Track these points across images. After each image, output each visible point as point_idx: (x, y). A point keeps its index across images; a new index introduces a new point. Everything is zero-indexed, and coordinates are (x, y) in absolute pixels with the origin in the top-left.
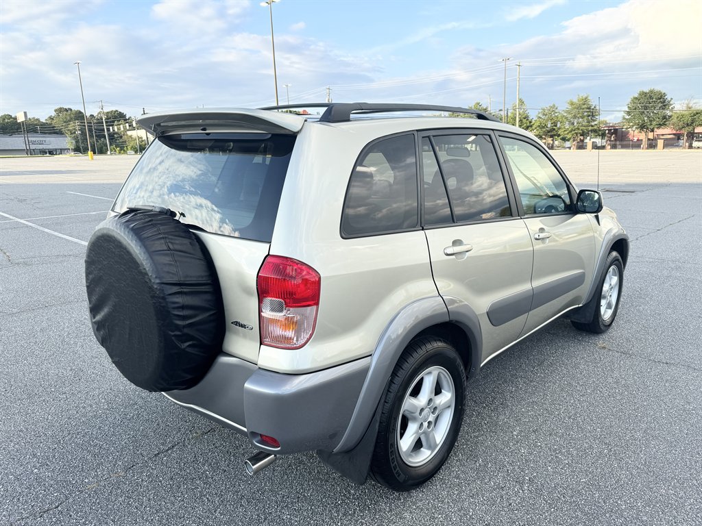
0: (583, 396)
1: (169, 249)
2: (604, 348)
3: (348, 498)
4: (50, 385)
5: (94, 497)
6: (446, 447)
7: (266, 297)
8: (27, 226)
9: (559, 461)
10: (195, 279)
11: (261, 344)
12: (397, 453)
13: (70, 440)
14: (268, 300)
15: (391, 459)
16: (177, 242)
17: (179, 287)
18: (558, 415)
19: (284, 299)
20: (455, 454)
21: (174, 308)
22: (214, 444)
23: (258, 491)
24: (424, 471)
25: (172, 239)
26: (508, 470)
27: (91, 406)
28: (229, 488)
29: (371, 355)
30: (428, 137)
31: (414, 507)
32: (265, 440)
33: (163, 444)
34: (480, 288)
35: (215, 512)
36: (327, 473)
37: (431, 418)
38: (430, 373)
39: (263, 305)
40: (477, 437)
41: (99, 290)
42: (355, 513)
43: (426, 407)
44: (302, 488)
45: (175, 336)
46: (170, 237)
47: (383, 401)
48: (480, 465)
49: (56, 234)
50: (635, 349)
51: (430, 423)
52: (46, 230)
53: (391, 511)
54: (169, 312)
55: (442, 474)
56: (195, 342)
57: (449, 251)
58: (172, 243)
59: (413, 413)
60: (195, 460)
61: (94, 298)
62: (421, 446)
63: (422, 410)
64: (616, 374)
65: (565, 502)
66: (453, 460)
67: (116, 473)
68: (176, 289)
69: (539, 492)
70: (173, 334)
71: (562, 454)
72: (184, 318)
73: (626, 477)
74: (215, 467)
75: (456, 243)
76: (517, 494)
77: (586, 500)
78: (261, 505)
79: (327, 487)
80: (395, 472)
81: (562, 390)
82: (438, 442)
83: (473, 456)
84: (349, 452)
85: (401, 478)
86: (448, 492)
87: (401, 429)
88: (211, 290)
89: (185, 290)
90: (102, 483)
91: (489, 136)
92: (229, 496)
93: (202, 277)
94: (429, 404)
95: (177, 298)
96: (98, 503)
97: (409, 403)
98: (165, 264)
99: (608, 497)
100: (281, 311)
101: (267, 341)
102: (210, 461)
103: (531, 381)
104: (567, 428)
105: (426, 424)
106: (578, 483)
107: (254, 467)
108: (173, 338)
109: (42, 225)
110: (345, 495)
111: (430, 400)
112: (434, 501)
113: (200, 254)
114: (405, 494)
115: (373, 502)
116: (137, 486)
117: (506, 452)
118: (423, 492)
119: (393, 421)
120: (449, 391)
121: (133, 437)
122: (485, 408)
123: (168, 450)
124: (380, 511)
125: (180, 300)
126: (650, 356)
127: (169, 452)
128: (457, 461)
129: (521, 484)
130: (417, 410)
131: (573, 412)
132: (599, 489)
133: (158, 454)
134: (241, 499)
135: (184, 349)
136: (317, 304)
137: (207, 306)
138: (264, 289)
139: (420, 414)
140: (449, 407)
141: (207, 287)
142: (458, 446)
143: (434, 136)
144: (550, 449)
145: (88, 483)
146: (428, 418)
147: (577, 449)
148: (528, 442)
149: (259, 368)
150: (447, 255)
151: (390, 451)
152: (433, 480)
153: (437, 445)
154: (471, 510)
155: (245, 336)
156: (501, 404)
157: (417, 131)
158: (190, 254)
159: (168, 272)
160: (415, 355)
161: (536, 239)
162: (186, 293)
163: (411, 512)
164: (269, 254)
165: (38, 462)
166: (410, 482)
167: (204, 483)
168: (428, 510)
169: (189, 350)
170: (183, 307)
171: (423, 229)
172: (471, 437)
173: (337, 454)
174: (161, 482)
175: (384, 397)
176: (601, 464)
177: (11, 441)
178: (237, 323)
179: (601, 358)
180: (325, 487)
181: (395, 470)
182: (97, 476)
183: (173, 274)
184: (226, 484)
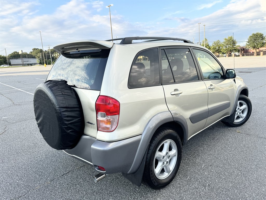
0: (230, 151)
1: (63, 94)
2: (239, 132)
3: (136, 192)
4: (25, 149)
5: (38, 192)
6: (174, 172)
7: (99, 112)
8: (21, 91)
9: (221, 178)
10: (73, 106)
11: (98, 130)
12: (154, 174)
13: (31, 170)
14: (99, 113)
15: (151, 176)
16: (66, 91)
17: (66, 109)
18: (220, 159)
19: (106, 112)
20: (178, 175)
21: (64, 117)
22: (84, 171)
23: (100, 189)
24: (165, 181)
25: (64, 90)
26: (200, 181)
27: (39, 157)
28: (89, 188)
29: (141, 134)
30: (164, 49)
31: (162, 196)
32: (100, 168)
33: (65, 171)
34: (186, 108)
35: (84, 197)
36: (127, 182)
37: (168, 160)
38: (166, 142)
39: (98, 115)
40: (187, 168)
41: (38, 111)
42: (138, 198)
43: (165, 156)
44: (118, 188)
45: (65, 127)
46: (63, 90)
47: (147, 153)
48: (188, 179)
49: (31, 94)
50: (252, 133)
51: (167, 162)
52: (27, 92)
53: (152, 197)
54: (62, 118)
55: (173, 183)
56: (73, 130)
57: (173, 93)
58: (64, 92)
59: (160, 158)
60: (77, 177)
61: (37, 115)
62: (164, 171)
63: (164, 157)
64: (244, 143)
65: (223, 194)
66: (178, 178)
67: (47, 182)
68: (64, 109)
69: (212, 190)
70: (64, 127)
71: (222, 175)
72: (68, 121)
73: (248, 184)
74: (84, 180)
75: (176, 90)
76: (203, 191)
77: (231, 193)
78: (101, 195)
79: (128, 188)
80: (153, 182)
81: (222, 149)
82: (171, 170)
83: (186, 176)
84: (134, 173)
85: (156, 184)
86: (175, 190)
87: (155, 164)
88: (79, 110)
89: (68, 110)
90: (42, 186)
91: (189, 49)
92: (89, 191)
93: (75, 105)
94: (166, 155)
95: (65, 113)
96: (40, 194)
97: (158, 154)
98: (61, 100)
99: (241, 192)
100: (105, 117)
101: (100, 129)
102: (83, 177)
103: (209, 146)
104: (224, 164)
105: (165, 163)
106: (228, 186)
107: (97, 179)
108: (64, 128)
109: (26, 91)
110: (134, 191)
111: (167, 153)
112: (170, 193)
113: (75, 96)
114: (158, 191)
115: (145, 194)
116: (55, 187)
117: (199, 174)
118: (165, 190)
119: (151, 161)
120: (175, 149)
121: (54, 168)
122: (191, 156)
123: (67, 173)
124: (148, 197)
125: (67, 114)
126: (258, 135)
127: (68, 174)
128: (179, 177)
129: (205, 187)
130: (161, 157)
131: (226, 158)
132: (237, 189)
133: (63, 175)
134: (94, 192)
135: (68, 133)
136: (119, 114)
137: (77, 116)
138: (98, 109)
139: (163, 158)
140: (175, 156)
141: (77, 109)
142: (180, 172)
143: (166, 49)
144: (217, 173)
145: (36, 186)
146: (166, 160)
147: (228, 173)
148: (208, 170)
149: (97, 140)
150: (172, 95)
151: (151, 173)
152: (169, 185)
153: (170, 171)
154: (184, 197)
155: (92, 128)
156: (197, 155)
157: (159, 47)
158: (71, 96)
159: (62, 103)
160: (160, 135)
161: (209, 89)
162: (69, 111)
163: (160, 198)
164: (100, 95)
165: (19, 178)
166: (160, 186)
167: (80, 186)
168: (167, 197)
169: (70, 133)
170: (68, 117)
171: (162, 85)
172: (185, 168)
173: (129, 174)
174: (64, 186)
175: (147, 151)
176: (238, 178)
177: (9, 170)
178: (89, 122)
179: (238, 137)
180: (126, 188)
181: (153, 181)
182: (40, 183)
183: (64, 104)
184: (88, 187)
